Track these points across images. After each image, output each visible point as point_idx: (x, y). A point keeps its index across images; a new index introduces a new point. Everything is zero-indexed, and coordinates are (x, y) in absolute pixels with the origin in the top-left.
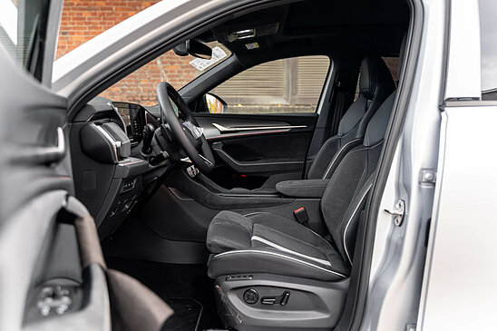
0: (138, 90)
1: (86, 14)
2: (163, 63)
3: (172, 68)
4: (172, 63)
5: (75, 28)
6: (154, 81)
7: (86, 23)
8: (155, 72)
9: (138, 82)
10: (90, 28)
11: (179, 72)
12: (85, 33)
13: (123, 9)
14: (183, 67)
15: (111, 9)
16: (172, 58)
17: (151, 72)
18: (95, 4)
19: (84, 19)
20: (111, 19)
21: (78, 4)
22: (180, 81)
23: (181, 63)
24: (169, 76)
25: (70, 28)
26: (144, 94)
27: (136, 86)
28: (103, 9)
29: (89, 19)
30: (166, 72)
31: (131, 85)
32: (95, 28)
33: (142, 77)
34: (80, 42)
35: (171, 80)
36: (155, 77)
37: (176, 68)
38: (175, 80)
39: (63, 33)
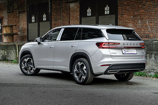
0: (141, 33)
1: (128, 8)
2: (149, 23)
4: (151, 23)
5: (124, 13)
7: (128, 11)
8: (146, 26)
9: (141, 30)
10: (129, 12)
11: (153, 26)
12: (128, 14)
13: (138, 4)
14: (154, 24)
15: (134, 5)
16: (151, 21)
17: (145, 26)
18: (130, 4)
20: (134, 8)
21: (126, 4)
22: (154, 29)
23: (154, 22)
24: (150, 28)
26: (143, 35)
27: (141, 32)
28: (132, 5)
29: (129, 9)
30: (149, 26)
31: (139, 32)
32: (130, 12)
33: (142, 28)
34: (126, 17)
35: (151, 29)
36: (146, 28)
37: (152, 24)
38: (152, 29)
39: (122, 15)
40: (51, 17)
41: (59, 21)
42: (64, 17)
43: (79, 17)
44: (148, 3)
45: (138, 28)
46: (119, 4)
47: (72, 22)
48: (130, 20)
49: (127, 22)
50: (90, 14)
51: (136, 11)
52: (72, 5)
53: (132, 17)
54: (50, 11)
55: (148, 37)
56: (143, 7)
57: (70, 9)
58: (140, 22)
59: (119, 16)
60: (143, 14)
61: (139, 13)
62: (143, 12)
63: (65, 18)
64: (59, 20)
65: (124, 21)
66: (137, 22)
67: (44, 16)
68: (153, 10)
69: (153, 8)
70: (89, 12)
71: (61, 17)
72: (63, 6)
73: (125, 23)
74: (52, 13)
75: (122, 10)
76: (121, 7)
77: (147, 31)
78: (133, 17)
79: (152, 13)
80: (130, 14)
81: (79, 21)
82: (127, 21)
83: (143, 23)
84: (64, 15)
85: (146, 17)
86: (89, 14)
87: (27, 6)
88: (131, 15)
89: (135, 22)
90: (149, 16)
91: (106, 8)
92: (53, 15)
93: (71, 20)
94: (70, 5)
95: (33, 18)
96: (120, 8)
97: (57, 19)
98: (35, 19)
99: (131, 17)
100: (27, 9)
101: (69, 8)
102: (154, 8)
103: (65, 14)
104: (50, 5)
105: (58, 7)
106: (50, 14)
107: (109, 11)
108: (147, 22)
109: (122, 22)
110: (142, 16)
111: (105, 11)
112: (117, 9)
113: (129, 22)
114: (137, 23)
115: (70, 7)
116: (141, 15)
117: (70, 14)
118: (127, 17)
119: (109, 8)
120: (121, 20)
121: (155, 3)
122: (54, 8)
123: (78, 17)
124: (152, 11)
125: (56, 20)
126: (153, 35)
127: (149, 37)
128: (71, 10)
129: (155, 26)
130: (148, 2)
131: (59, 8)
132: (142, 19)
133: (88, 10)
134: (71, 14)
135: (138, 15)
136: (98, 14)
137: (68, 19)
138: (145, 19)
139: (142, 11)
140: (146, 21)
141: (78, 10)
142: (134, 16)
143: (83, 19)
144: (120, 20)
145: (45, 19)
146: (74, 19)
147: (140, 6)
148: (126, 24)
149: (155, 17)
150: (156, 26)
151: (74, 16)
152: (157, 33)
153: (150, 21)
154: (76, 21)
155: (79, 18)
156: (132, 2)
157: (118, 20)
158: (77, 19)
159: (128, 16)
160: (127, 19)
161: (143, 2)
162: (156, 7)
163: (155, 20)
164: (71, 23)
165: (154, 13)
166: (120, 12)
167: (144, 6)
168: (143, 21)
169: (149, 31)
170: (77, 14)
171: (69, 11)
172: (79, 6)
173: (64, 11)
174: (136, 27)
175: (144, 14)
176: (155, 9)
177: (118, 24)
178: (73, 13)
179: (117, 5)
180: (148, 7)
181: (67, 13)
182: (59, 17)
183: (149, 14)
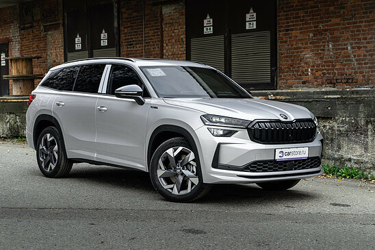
0: (334, 74)
1: (301, 14)
2: (352, 48)
3: (359, 52)
4: (359, 48)
5: (293, 26)
6: (345, 65)
7: (301, 21)
8: (346, 57)
9: (334, 66)
10: (303, 24)
11: (364, 56)
12: (301, 29)
13: (325, 6)
14: (367, 51)
15: (318, 7)
16: (358, 43)
17: (343, 57)
18: (307, 4)
19: (300, 17)
20: (317, 15)
21: (297, 6)
22: (365, 64)
23: (366, 47)
24: (356, 60)
25: (291, 26)
26: (339, 77)
27: (333, 70)
28: (312, 7)
29: (303, 16)
30: (355, 56)
31: (329, 69)
32: (306, 24)
33: (337, 61)
34: (297, 37)
35: (359, 64)
36: (346, 61)
37: (362, 52)
38: (361, 64)
39: (287, 30)
40: (120, 38)
41: (138, 46)
42: (149, 36)
43: (183, 36)
44: (351, 2)
45: (325, 62)
46: (279, 5)
47: (167, 48)
48: (306, 44)
49: (300, 48)
50: (210, 29)
51: (322, 22)
52: (167, 10)
53: (311, 35)
54: (116, 24)
55: (350, 81)
56: (339, 12)
57: (162, 20)
58: (330, 46)
59: (280, 35)
60: (338, 29)
61: (328, 25)
62: (339, 24)
63: (152, 39)
64: (138, 44)
65: (292, 45)
66: (324, 46)
67: (104, 35)
68: (364, 17)
69: (364, 13)
70: (208, 25)
71: (142, 37)
72: (147, 12)
73: (295, 49)
74: (122, 28)
75: (287, 19)
76: (284, 12)
77: (348, 69)
78: (315, 35)
79: (361, 26)
80: (306, 28)
81: (185, 46)
82: (300, 45)
83: (339, 49)
84: (148, 33)
85: (347, 35)
86: (208, 30)
87: (63, 14)
88: (311, 32)
89: (318, 46)
90: (352, 32)
91: (248, 16)
92: (124, 34)
93: (165, 45)
94: (163, 10)
95: (78, 40)
96: (283, 15)
97: (133, 41)
98: (83, 43)
99: (309, 35)
100: (63, 19)
101: (160, 17)
102: (366, 13)
103: (151, 30)
104: (115, 10)
105: (135, 14)
106: (115, 31)
107: (255, 23)
108: (349, 48)
109: (286, 47)
110: (337, 34)
111: (247, 24)
112: (276, 16)
113: (304, 48)
114: (323, 50)
115: (163, 13)
116: (334, 30)
117: (162, 32)
118: (300, 37)
119: (255, 14)
120: (286, 42)
121: (369, 2)
122: (127, 18)
124: (361, 22)
125: (130, 45)
126: (364, 76)
127: (354, 81)
128: (164, 22)
129: (369, 55)
131: (136, 16)
132: (335, 40)
133: (205, 21)
134: (167, 29)
135: (326, 30)
136: (230, 30)
137: (158, 41)
138: (344, 41)
139: (337, 20)
140: (345, 45)
141: (181, 20)
142: (317, 33)
143: (194, 41)
144: (281, 42)
145: (104, 43)
146: (174, 41)
147: (332, 8)
148: (298, 52)
149: (369, 34)
150: (371, 55)
151: (173, 35)
152: (372, 72)
153: (356, 43)
154: (176, 47)
155: (184, 40)
157: (278, 44)
158: (179, 41)
159: (301, 33)
160: (299, 40)
161: (337, 1)
162: (370, 12)
163: (368, 43)
164: (165, 51)
165: (365, 26)
166: (283, 23)
167: (341, 8)
168: (340, 45)
169: (352, 69)
170: (180, 31)
171: (162, 25)
172: (184, 11)
173: (150, 24)
174: (321, 58)
175: (342, 29)
176: (368, 17)
177: (278, 51)
178: (170, 29)
179: (276, 9)
180: (351, 11)
181: (156, 29)
182: (138, 38)
183: (354, 27)
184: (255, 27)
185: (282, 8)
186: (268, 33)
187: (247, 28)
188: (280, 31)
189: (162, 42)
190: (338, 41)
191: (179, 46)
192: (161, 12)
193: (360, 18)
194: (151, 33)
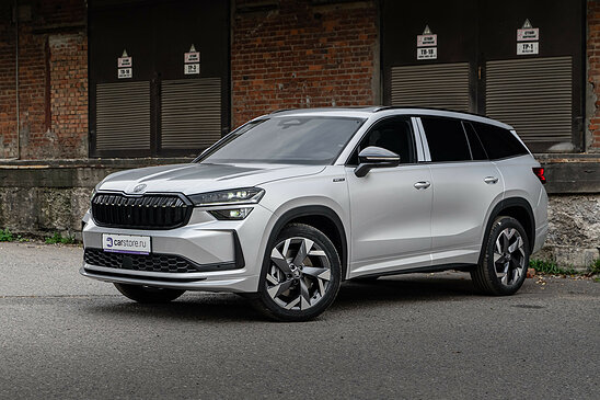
1: (267, 57)
5: (255, 72)
7: (266, 66)
10: (269, 71)
12: (265, 77)
13: (301, 48)
15: (290, 48)
16: (347, 98)
18: (275, 45)
19: (264, 61)
20: (289, 59)
21: (260, 46)
25: (251, 72)
28: (282, 49)
29: (269, 61)
32: (274, 70)
34: (260, 87)
39: (245, 78)
41: (7, 92)
42: (26, 78)
43: (85, 81)
44: (335, 46)
46: (235, 43)
47: (57, 96)
48: (274, 97)
49: (264, 102)
50: (128, 72)
51: (296, 69)
52: (56, 42)
53: (281, 85)
56: (320, 57)
57: (49, 55)
58: (308, 101)
59: (235, 83)
60: (318, 79)
61: (304, 74)
62: (319, 73)
63: (31, 82)
64: (6, 88)
65: (253, 98)
66: (299, 101)
68: (353, 66)
69: (353, 60)
70: (125, 66)
71: (14, 79)
72: (23, 42)
73: (257, 103)
75: (246, 62)
76: (241, 53)
78: (286, 86)
79: (350, 77)
80: (273, 76)
81: (86, 94)
82: (264, 99)
83: (320, 105)
84: (25, 74)
85: (331, 86)
86: (125, 73)
88: (279, 81)
89: (289, 101)
90: (338, 83)
91: (187, 56)
93: (53, 92)
94: (50, 42)
96: (240, 58)
99: (277, 86)
101: (46, 51)
102: (357, 60)
103: (29, 69)
107: (198, 66)
108: (334, 104)
109: (245, 100)
110: (317, 85)
111: (186, 66)
112: (229, 59)
113: (271, 103)
115: (51, 46)
116: (313, 79)
117: (49, 72)
118: (265, 87)
120: (244, 93)
121: (361, 46)
123: (82, 80)
124: (351, 71)
128: (53, 59)
130: (337, 43)
131: (5, 48)
132: (314, 93)
133: (121, 61)
134: (56, 69)
135: (301, 80)
136: (160, 75)
137: (42, 86)
138: (326, 94)
139: (317, 68)
140: (327, 100)
141: (80, 57)
142: (289, 83)
143: (101, 88)
144: (237, 94)
146: (68, 86)
147: (309, 52)
148: (261, 108)
149: (360, 87)
151: (67, 77)
153: (342, 98)
154: (72, 95)
155: (86, 85)
156: (279, 39)
157: (233, 96)
158: (76, 86)
159: (266, 82)
160: (264, 92)
161: (317, 42)
162: (362, 59)
163: (359, 98)
164: (53, 100)
165: (355, 77)
166: (240, 68)
167: (322, 52)
170: (79, 73)
171: (47, 61)
172: (85, 44)
173: (28, 61)
175: (323, 79)
176: (359, 65)
177: (233, 106)
178: (62, 69)
179: (229, 48)
180: (336, 56)
181: (39, 68)
182: (6, 80)
183: (340, 77)
184: (198, 72)
185: (239, 48)
186: (218, 81)
187: (186, 72)
188: (235, 79)
189: (48, 87)
190: (319, 95)
191: (78, 94)
192: (47, 44)
193: (348, 66)
194: (30, 73)
